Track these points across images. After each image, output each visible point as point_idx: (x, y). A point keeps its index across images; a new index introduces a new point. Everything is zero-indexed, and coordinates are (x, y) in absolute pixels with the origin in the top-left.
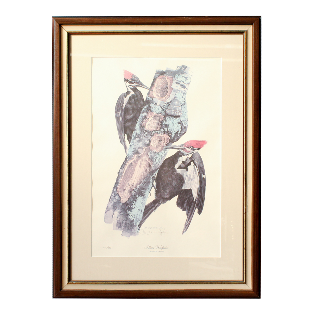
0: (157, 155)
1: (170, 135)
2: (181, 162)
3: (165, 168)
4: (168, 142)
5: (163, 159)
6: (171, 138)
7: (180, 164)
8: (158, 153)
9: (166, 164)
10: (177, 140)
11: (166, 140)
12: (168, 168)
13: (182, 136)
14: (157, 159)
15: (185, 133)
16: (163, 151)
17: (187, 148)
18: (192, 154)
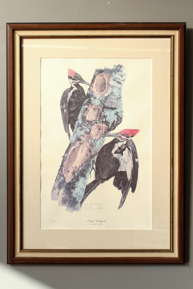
0: (96, 142)
1: (108, 124)
2: (117, 148)
3: (103, 153)
4: (106, 131)
5: (102, 145)
6: (108, 127)
7: (116, 149)
8: (98, 140)
9: (104, 150)
10: (114, 129)
11: (104, 129)
12: (106, 153)
13: (118, 125)
14: (97, 145)
15: (120, 123)
16: (102, 138)
17: (122, 135)
18: (126, 141)
